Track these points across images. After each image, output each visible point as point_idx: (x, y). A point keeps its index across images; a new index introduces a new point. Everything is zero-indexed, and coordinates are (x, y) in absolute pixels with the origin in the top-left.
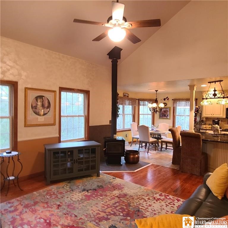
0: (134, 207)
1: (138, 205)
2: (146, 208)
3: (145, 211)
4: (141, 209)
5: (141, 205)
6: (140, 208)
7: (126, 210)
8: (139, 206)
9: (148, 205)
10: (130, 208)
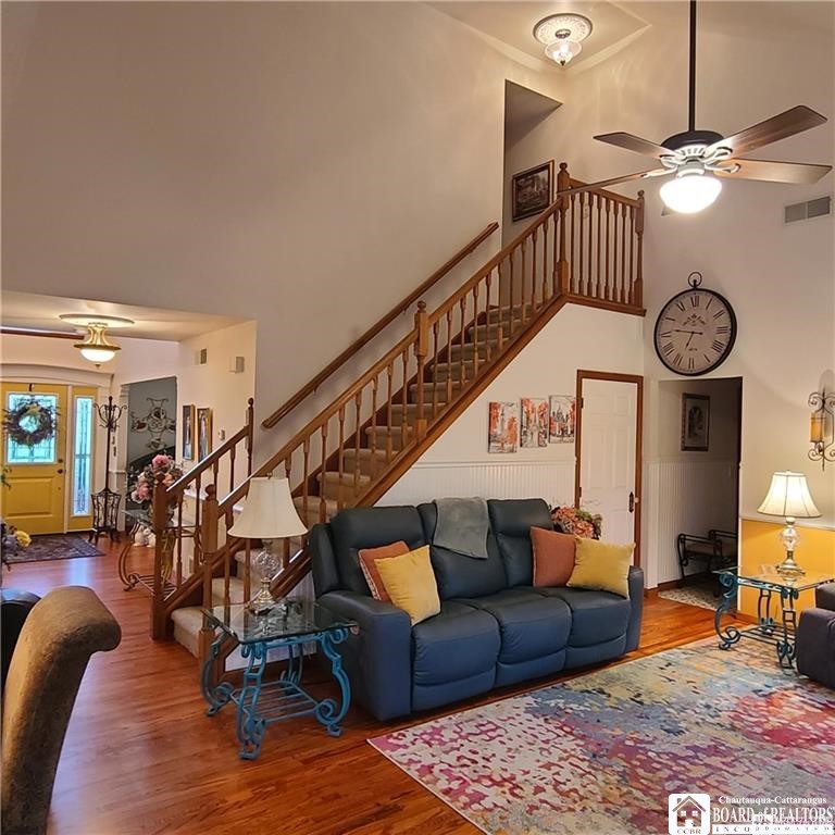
0: (608, 770)
1: (590, 773)
2: (566, 760)
3: (573, 753)
4: (583, 760)
5: (581, 772)
6: (587, 763)
7: (635, 762)
8: (588, 770)
9: (555, 769)
10: (621, 769)
